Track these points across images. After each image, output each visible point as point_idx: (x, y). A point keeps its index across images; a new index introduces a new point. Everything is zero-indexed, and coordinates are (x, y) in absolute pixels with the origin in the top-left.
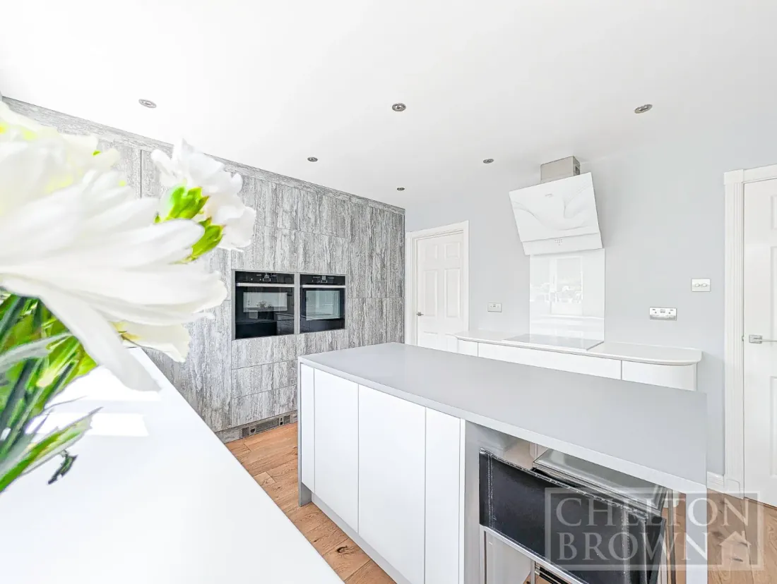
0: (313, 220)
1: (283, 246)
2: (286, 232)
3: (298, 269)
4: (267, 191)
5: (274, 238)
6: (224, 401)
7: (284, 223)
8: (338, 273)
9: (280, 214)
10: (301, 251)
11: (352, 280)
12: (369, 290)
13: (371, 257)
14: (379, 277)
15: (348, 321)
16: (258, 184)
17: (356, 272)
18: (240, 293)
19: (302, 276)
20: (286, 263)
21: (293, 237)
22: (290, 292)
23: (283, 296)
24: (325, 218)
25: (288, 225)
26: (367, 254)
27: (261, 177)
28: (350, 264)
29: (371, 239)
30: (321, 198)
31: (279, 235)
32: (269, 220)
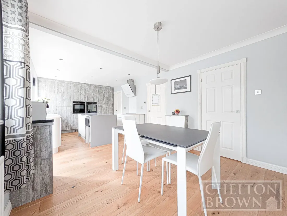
0: (89, 91)
1: (82, 96)
2: (83, 94)
3: (86, 101)
4: (79, 86)
5: (81, 95)
6: (71, 124)
7: (83, 92)
8: (95, 101)
9: (82, 91)
10: (86, 97)
11: (99, 103)
12: (103, 105)
13: (104, 98)
14: (106, 102)
15: (98, 111)
16: (77, 85)
17: (100, 101)
18: (74, 105)
19: (87, 102)
20: (83, 100)
21: (85, 95)
22: (84, 105)
23: (83, 106)
24: (92, 90)
25: (84, 92)
26: (103, 97)
27: (78, 84)
28: (98, 99)
29: (104, 94)
30: (91, 87)
31: (82, 95)
32: (79, 92)
